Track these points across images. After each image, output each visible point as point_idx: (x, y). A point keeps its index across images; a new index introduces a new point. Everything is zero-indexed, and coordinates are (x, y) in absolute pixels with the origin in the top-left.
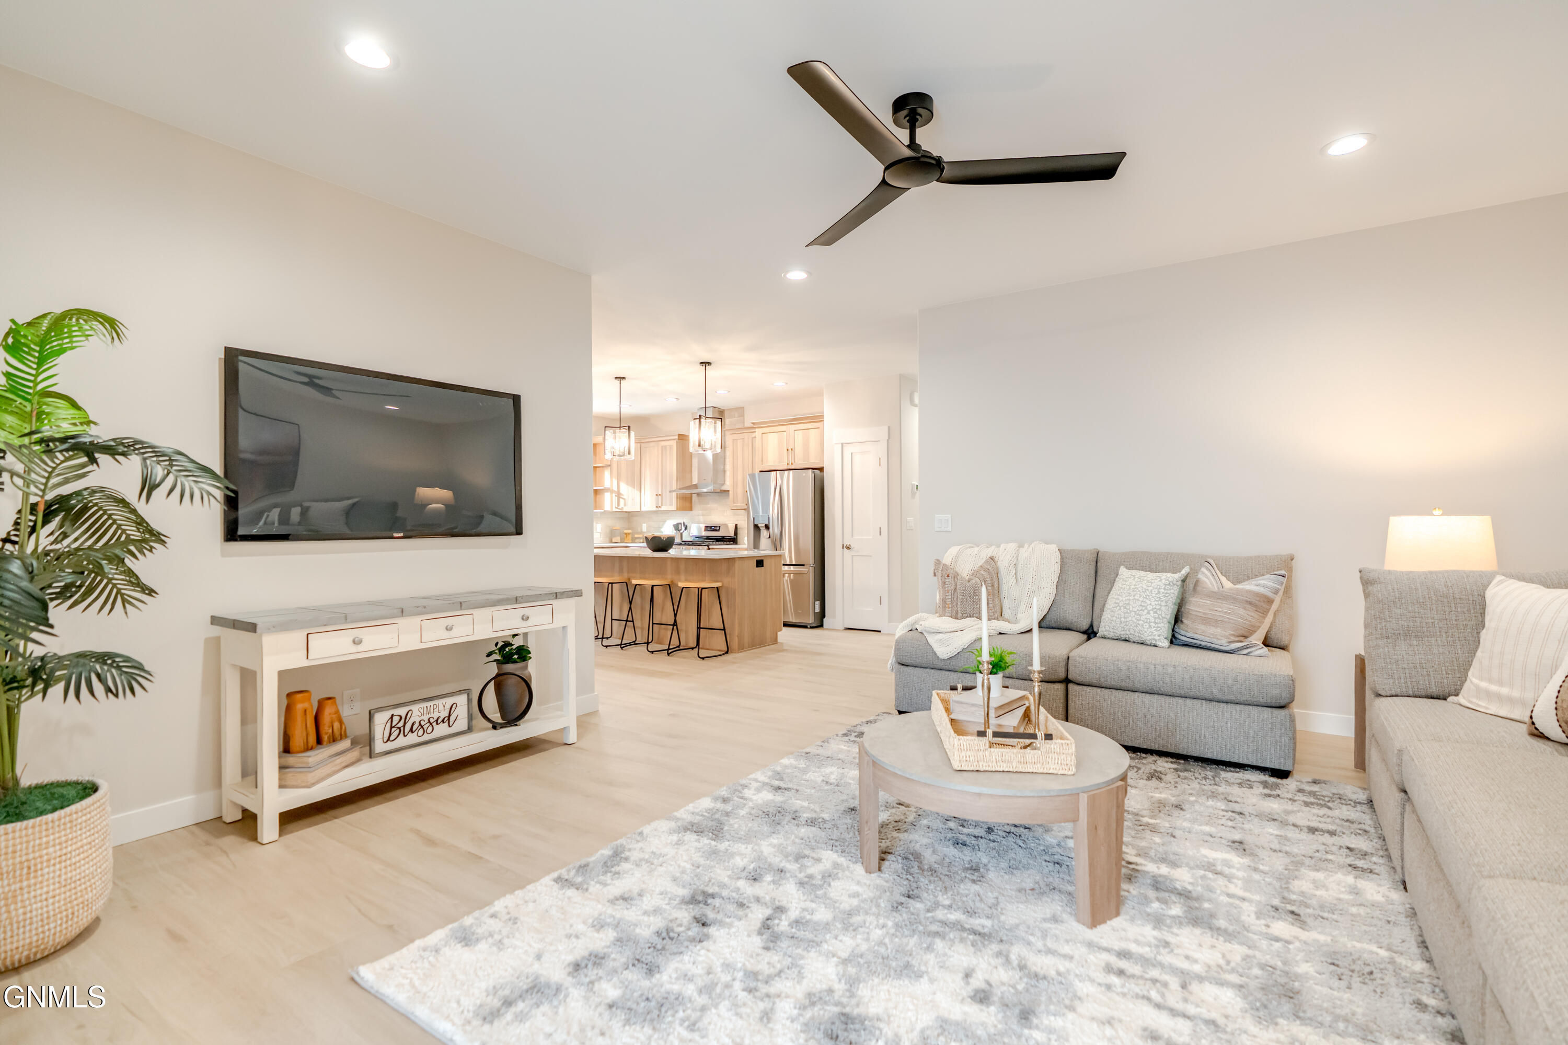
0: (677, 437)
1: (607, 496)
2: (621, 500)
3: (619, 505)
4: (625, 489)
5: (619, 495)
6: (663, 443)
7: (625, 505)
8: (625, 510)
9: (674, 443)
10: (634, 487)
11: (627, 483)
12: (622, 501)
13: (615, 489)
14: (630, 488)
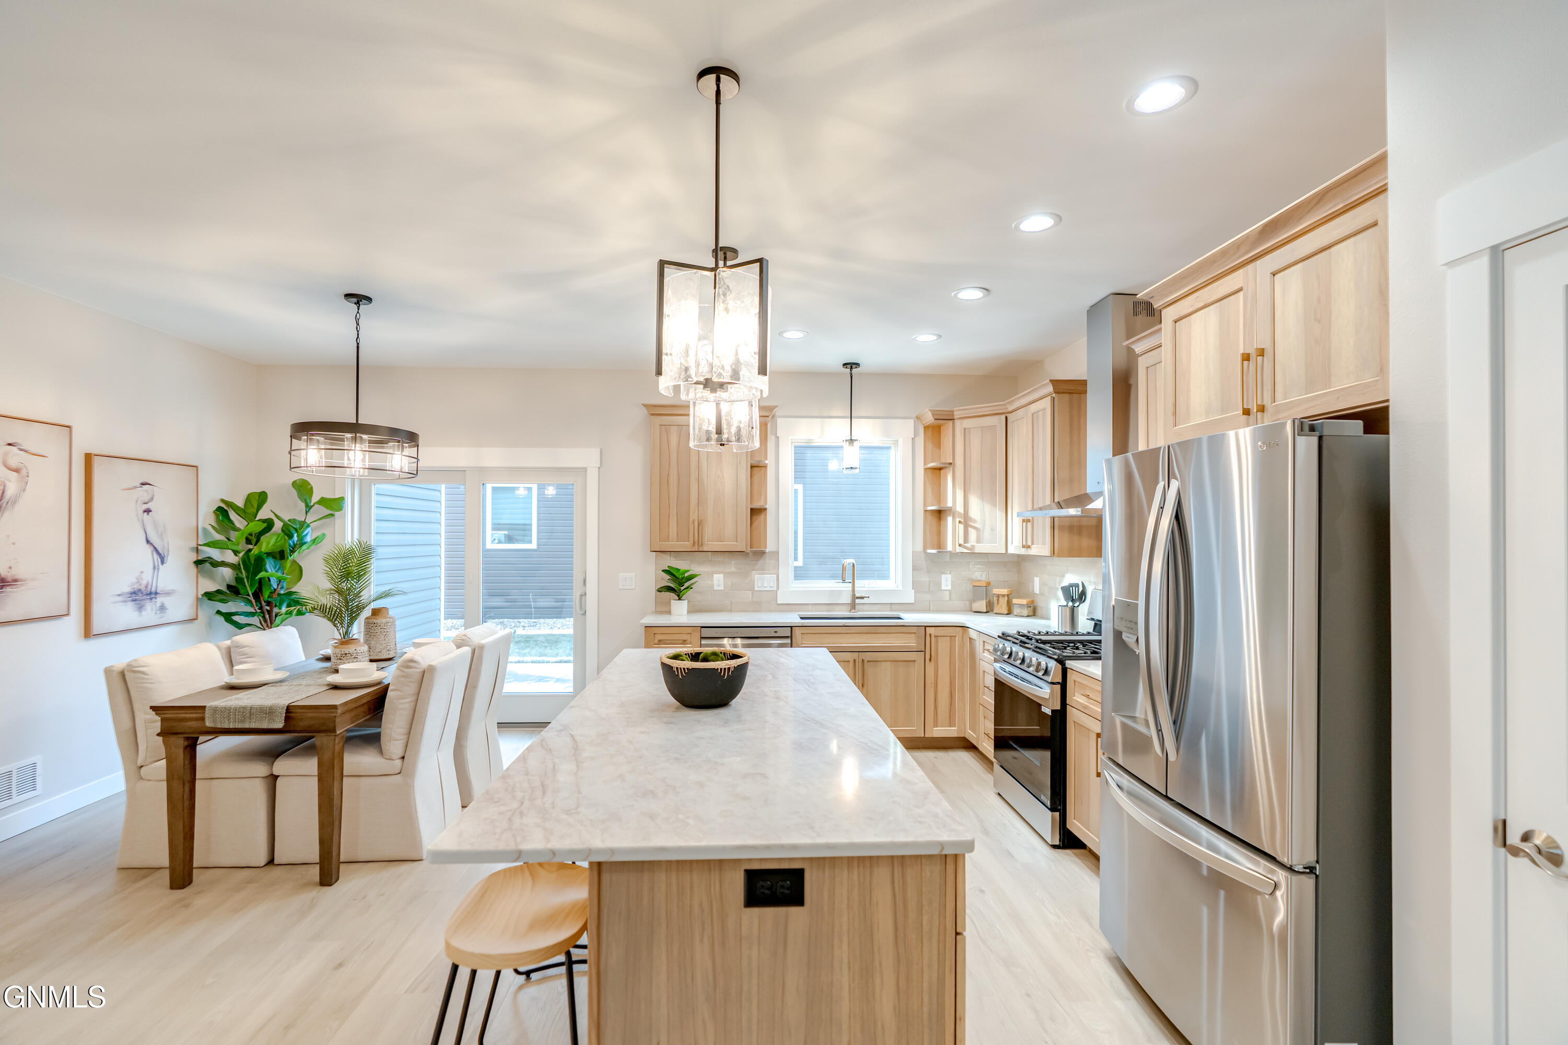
0: (1050, 389)
1: (950, 519)
2: (970, 529)
3: (966, 539)
4: (977, 508)
5: (966, 521)
6: (1033, 408)
7: (979, 540)
8: (979, 548)
9: (1046, 404)
10: (995, 505)
11: (982, 497)
12: (973, 534)
13: (960, 508)
14: (987, 507)
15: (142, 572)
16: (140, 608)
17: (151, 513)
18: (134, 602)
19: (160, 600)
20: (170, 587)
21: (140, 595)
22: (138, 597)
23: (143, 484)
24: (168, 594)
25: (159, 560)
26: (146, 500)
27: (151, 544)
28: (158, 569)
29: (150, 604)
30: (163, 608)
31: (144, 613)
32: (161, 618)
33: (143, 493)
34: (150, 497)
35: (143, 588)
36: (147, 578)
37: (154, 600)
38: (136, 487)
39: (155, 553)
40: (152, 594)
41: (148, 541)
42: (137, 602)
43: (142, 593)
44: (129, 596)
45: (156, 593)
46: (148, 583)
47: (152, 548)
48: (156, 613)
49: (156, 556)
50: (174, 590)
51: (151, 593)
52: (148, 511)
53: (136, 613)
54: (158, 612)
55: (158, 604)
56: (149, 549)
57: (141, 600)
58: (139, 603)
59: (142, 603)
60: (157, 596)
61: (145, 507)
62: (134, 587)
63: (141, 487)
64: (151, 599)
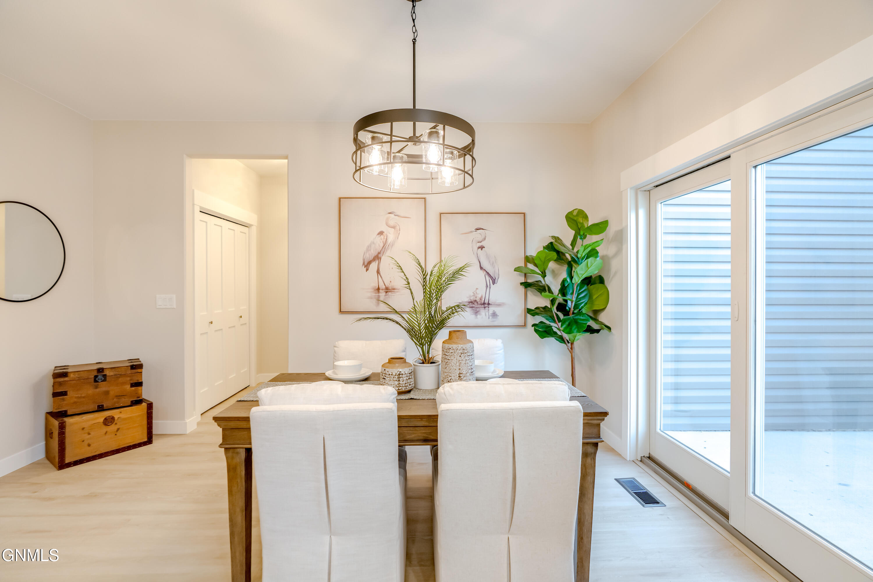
15: (477, 289)
16: (476, 313)
17: (484, 249)
18: (471, 309)
19: (492, 309)
20: (499, 301)
21: (476, 304)
22: (474, 305)
23: (477, 229)
24: (499, 305)
25: (491, 281)
26: (480, 240)
27: (485, 270)
28: (490, 288)
29: (484, 311)
30: (494, 315)
31: (478, 316)
32: (493, 321)
33: (478, 235)
34: (483, 237)
35: (478, 299)
36: (481, 293)
37: (487, 308)
38: (471, 232)
39: (487, 276)
40: (486, 304)
41: (481, 268)
42: (474, 309)
43: (477, 303)
44: (468, 304)
45: (489, 304)
46: (482, 297)
47: (485, 272)
48: (489, 318)
49: (488, 278)
50: (503, 303)
51: (484, 304)
52: (482, 248)
53: (473, 316)
54: (491, 317)
55: (491, 311)
56: (482, 274)
57: (477, 308)
58: (476, 309)
59: (478, 309)
60: (490, 306)
61: (480, 244)
62: (471, 298)
63: (476, 231)
64: (485, 308)
